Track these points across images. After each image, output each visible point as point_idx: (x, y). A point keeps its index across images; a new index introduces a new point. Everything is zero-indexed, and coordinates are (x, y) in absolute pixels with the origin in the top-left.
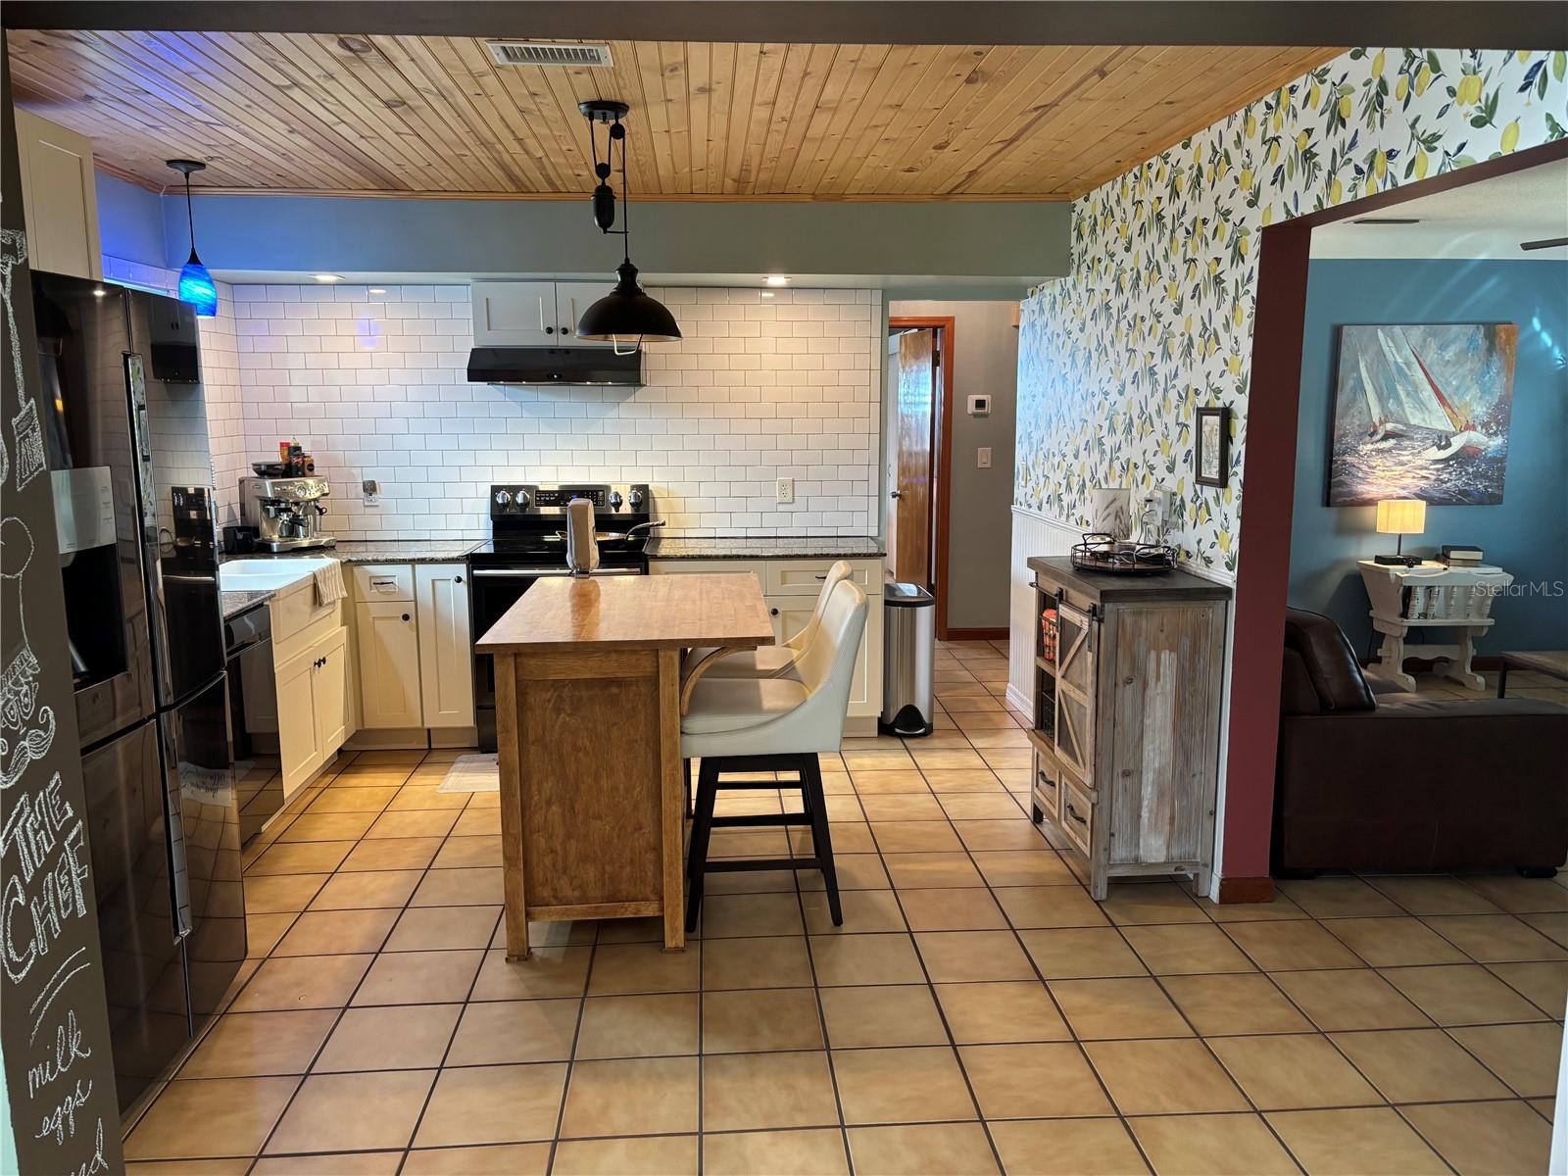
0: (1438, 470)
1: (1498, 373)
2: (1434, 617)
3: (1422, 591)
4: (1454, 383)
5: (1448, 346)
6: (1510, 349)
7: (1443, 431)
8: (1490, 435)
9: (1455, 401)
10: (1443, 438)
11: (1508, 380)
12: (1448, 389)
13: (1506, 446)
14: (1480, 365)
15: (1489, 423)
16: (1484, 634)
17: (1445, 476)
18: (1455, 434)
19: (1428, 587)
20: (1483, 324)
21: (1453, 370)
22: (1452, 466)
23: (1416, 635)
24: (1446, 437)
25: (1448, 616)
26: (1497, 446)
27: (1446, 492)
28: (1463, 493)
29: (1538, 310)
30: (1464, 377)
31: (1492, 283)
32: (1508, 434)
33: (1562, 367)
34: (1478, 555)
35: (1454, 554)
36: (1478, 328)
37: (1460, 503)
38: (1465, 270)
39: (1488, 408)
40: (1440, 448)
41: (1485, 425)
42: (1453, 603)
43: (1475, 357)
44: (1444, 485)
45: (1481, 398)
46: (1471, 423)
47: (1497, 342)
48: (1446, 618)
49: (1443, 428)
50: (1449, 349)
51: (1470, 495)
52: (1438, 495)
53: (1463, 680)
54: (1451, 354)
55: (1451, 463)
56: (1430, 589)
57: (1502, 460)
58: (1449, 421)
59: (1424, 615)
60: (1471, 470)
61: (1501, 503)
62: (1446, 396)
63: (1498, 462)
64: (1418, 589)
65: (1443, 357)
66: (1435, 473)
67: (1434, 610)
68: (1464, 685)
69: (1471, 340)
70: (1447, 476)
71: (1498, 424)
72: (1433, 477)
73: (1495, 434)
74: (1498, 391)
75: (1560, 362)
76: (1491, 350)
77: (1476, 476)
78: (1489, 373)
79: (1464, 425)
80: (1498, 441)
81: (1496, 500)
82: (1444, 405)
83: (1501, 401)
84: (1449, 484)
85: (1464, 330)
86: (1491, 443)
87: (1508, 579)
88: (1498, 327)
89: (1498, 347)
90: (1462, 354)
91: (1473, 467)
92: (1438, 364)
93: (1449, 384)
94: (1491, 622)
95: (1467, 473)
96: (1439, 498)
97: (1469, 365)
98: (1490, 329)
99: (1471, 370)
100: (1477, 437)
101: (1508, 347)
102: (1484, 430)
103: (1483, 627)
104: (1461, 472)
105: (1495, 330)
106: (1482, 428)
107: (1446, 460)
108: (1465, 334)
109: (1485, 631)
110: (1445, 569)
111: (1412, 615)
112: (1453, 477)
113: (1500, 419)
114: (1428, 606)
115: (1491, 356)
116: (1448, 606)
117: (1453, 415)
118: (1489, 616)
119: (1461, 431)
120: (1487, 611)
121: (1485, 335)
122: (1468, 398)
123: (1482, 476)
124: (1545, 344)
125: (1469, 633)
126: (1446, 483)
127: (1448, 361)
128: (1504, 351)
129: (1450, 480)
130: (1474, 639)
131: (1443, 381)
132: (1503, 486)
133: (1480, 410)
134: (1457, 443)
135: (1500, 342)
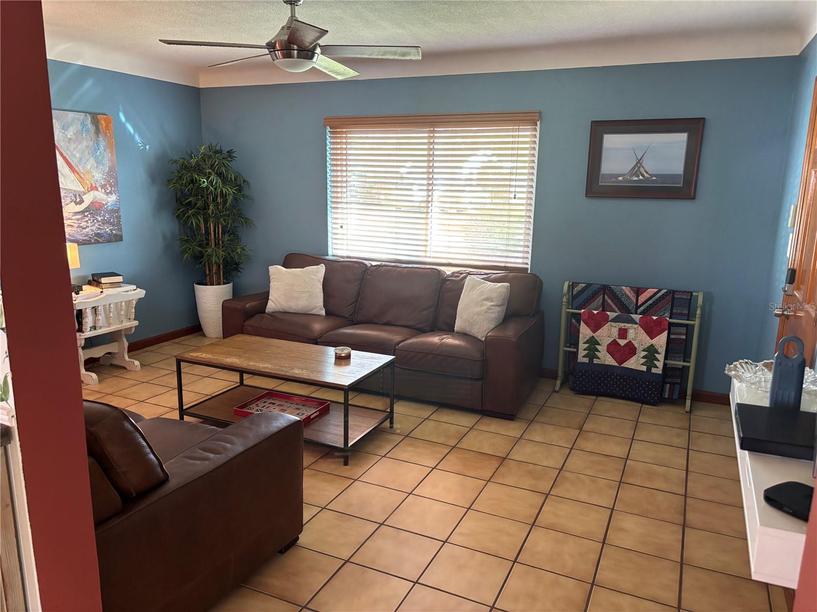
0: (78, 220)
1: (105, 150)
2: (100, 328)
3: (90, 311)
4: (77, 155)
5: (68, 127)
6: (109, 132)
7: (77, 191)
8: (107, 194)
9: (80, 168)
10: (78, 197)
11: (112, 155)
12: (74, 160)
13: (119, 200)
14: (92, 143)
15: (105, 185)
16: (133, 332)
17: (83, 224)
18: (85, 194)
19: (93, 308)
20: (90, 113)
21: (75, 145)
22: (87, 216)
23: (91, 343)
24: (79, 195)
25: (109, 325)
26: (113, 201)
27: (86, 236)
28: (98, 235)
29: (121, 107)
30: (83, 151)
31: (89, 83)
32: (118, 193)
33: (142, 148)
34: (120, 279)
35: (104, 280)
36: (86, 116)
37: (97, 242)
38: (70, 71)
39: (103, 175)
40: (77, 203)
41: (103, 187)
42: (111, 315)
43: (88, 136)
44: (84, 230)
45: (97, 168)
46: (94, 185)
47: (100, 127)
48: (109, 327)
49: (76, 189)
50: (69, 130)
51: (102, 237)
52: (81, 238)
53: (125, 366)
54: (71, 133)
55: (86, 214)
56: (95, 310)
57: (118, 211)
58: (79, 184)
59: (94, 328)
60: (100, 219)
61: (122, 240)
62: (73, 165)
63: (115, 211)
64: (88, 310)
65: (66, 135)
66: (76, 222)
67: (100, 323)
68: (126, 368)
69: (83, 124)
70: (85, 223)
71: (111, 186)
72: (76, 225)
73: (110, 193)
74: (107, 164)
75: (140, 145)
76: (97, 132)
77: (104, 222)
78: (99, 149)
79: (89, 186)
80: (113, 198)
81: (119, 238)
82: (73, 172)
83: (110, 170)
84: (87, 230)
85: (77, 116)
86: (109, 199)
87: (141, 293)
88: (99, 116)
89: (102, 131)
90: (78, 133)
91: (100, 217)
92: (63, 141)
93: (74, 156)
94: (136, 323)
95: (98, 221)
96: (83, 240)
97: (85, 144)
98: (95, 118)
99: (87, 147)
100: (99, 195)
101: (108, 131)
102: (103, 191)
103: (132, 327)
104: (94, 221)
105: (97, 118)
106: (101, 188)
107: (82, 212)
108: (78, 119)
109: (133, 330)
110: (102, 292)
111: (86, 329)
112: (89, 224)
113: (112, 182)
114: (95, 321)
115: (98, 137)
116: (108, 318)
117: (81, 180)
118: (135, 319)
119: (89, 191)
120: (133, 316)
121: (91, 121)
122: (89, 167)
123: (107, 223)
124: (130, 132)
125: (123, 333)
126: (85, 229)
127: (70, 138)
128: (106, 134)
129: (87, 227)
130: (126, 336)
131: (69, 153)
132: (121, 229)
133: (98, 176)
134: (88, 199)
135: (102, 128)
